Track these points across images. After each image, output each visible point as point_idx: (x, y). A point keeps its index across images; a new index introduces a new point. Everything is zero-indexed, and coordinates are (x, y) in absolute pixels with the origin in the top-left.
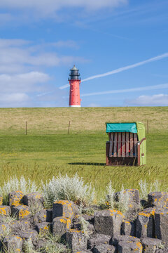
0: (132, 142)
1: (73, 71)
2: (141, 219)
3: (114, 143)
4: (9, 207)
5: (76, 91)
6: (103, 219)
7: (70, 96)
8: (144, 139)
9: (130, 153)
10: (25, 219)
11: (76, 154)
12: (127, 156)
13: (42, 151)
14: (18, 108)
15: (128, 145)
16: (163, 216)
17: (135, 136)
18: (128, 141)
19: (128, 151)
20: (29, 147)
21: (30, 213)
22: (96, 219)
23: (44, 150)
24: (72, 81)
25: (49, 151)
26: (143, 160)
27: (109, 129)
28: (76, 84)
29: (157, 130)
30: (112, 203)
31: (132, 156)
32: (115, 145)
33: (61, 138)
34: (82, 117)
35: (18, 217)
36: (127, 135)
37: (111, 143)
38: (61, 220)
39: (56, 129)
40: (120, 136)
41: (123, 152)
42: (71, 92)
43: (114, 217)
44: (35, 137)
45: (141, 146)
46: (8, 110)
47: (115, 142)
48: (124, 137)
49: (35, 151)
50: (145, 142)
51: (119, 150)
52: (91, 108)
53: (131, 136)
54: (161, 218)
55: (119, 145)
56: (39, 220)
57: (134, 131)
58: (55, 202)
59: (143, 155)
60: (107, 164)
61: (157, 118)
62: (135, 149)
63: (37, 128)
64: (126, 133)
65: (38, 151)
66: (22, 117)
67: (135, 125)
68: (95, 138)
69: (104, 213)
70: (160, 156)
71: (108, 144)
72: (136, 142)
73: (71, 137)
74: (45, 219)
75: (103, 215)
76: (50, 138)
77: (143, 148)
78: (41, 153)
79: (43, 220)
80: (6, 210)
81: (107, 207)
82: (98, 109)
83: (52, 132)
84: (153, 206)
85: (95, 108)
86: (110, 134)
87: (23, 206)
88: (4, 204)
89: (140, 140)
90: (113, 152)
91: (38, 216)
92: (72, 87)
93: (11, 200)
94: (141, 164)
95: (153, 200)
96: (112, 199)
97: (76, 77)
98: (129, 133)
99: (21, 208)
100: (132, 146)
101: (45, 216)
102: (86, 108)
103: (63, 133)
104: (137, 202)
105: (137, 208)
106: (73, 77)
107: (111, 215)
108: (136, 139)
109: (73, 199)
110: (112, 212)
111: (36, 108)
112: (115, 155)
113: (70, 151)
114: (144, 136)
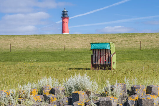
0: (107, 55)
1: (64, 12)
2: (129, 102)
3: (95, 56)
4: (42, 96)
5: (66, 25)
6: (105, 103)
7: (62, 27)
8: (114, 53)
9: (106, 62)
10: (54, 103)
11: (71, 63)
12: (104, 64)
13: (49, 61)
14: (32, 35)
15: (104, 57)
16: (144, 100)
17: (109, 51)
18: (104, 55)
19: (104, 61)
20: (40, 59)
21: (57, 99)
22: (100, 102)
23: (50, 61)
24: (63, 18)
25: (53, 61)
26: (114, 66)
27: (93, 47)
28: (66, 20)
29: (119, 48)
30: (110, 92)
31: (107, 64)
32: (97, 57)
33: (60, 54)
34: (72, 40)
35: (49, 102)
36: (104, 51)
37: (94, 56)
38: (79, 103)
39: (56, 48)
40: (99, 52)
41: (102, 61)
42: (63, 25)
43: (112, 101)
44: (44, 53)
45: (113, 58)
46: (25, 36)
47: (97, 55)
48: (102, 52)
49: (44, 61)
50: (115, 55)
51: (99, 60)
52: (77, 35)
53: (107, 51)
54: (143, 101)
55: (99, 57)
56: (63, 104)
57: (108, 48)
58: (73, 92)
59: (114, 63)
60: (92, 69)
61: (119, 41)
62: (109, 60)
63: (44, 47)
64: (103, 49)
65: (46, 61)
66: (34, 41)
67: (109, 45)
68: (82, 53)
69: (105, 99)
70: (123, 64)
71: (92, 56)
72: (109, 55)
73: (66, 53)
74: (67, 103)
75: (105, 100)
76: (53, 53)
77: (114, 59)
78: (49, 63)
79: (65, 103)
80: (41, 98)
81: (107, 95)
82: (81, 35)
83: (54, 49)
84: (135, 94)
85: (80, 35)
86: (93, 50)
87: (52, 95)
88: (39, 94)
89: (112, 54)
90: (95, 62)
91: (62, 102)
92: (63, 22)
93: (43, 91)
94: (113, 69)
95: (135, 90)
96: (110, 90)
97: (66, 16)
98: (106, 49)
99: (51, 96)
100: (107, 58)
101: (67, 101)
102: (74, 35)
103: (61, 50)
104: (125, 91)
105: (125, 95)
106: (64, 16)
107: (110, 100)
108: (109, 53)
109: (84, 90)
110: (111, 98)
111: (43, 35)
112: (96, 63)
113: (67, 61)
114: (114, 51)
